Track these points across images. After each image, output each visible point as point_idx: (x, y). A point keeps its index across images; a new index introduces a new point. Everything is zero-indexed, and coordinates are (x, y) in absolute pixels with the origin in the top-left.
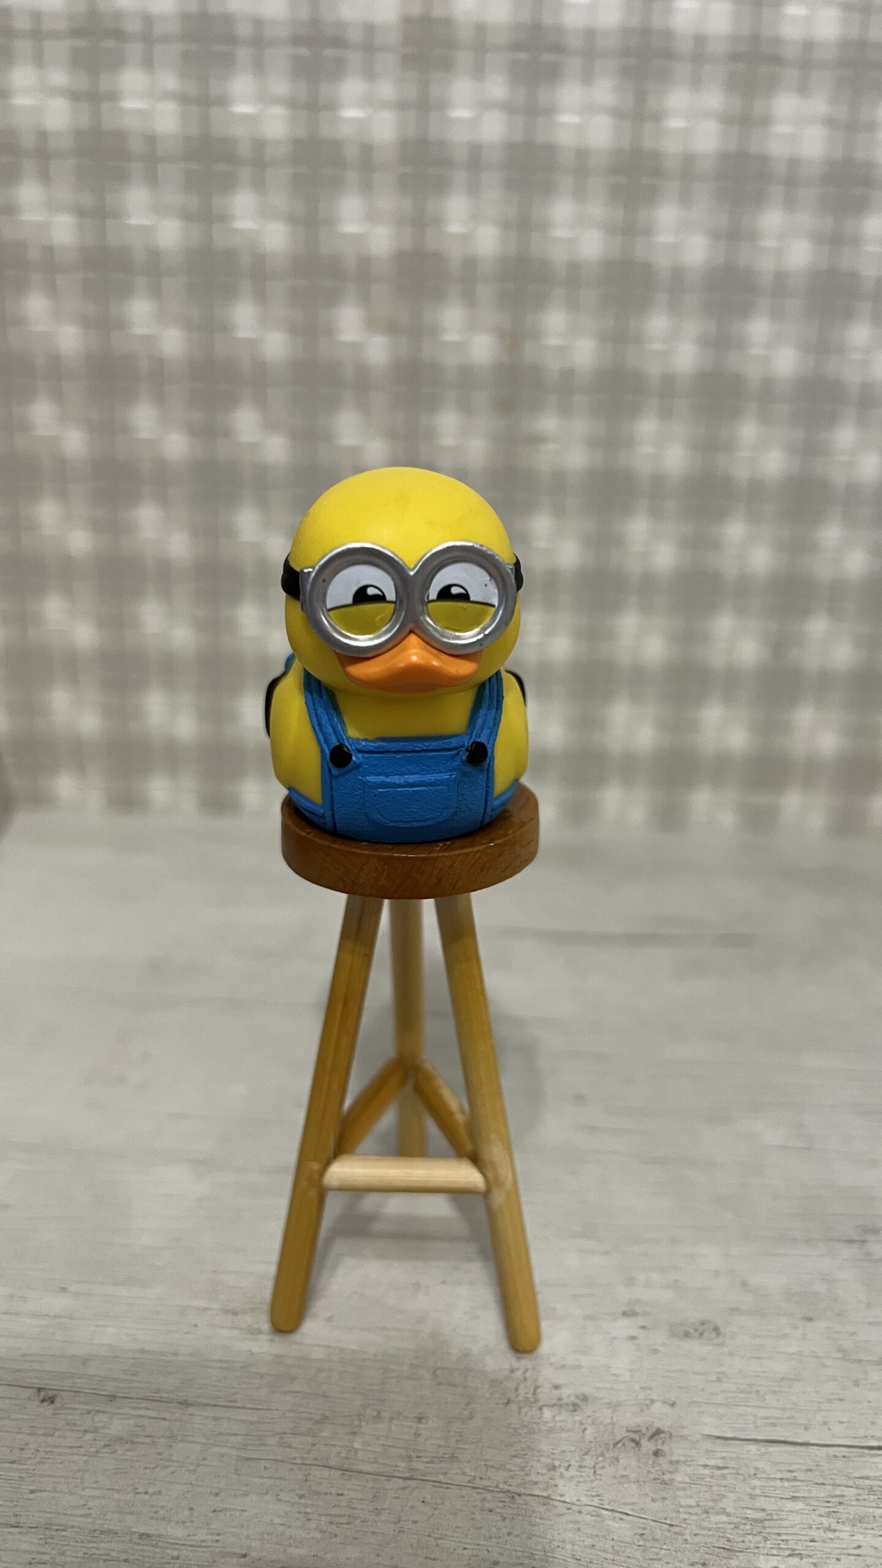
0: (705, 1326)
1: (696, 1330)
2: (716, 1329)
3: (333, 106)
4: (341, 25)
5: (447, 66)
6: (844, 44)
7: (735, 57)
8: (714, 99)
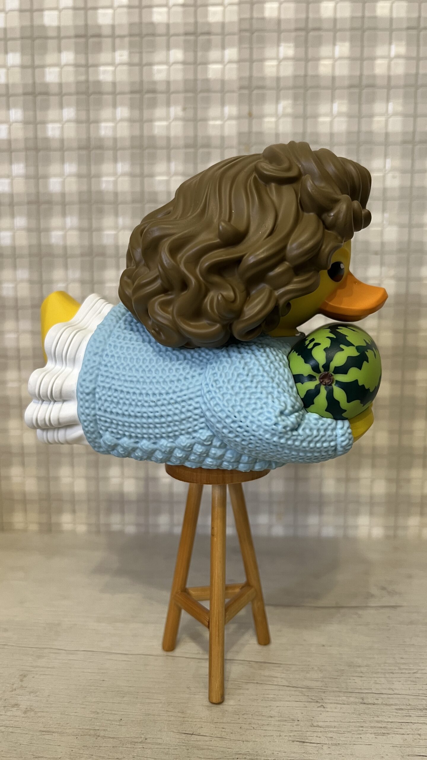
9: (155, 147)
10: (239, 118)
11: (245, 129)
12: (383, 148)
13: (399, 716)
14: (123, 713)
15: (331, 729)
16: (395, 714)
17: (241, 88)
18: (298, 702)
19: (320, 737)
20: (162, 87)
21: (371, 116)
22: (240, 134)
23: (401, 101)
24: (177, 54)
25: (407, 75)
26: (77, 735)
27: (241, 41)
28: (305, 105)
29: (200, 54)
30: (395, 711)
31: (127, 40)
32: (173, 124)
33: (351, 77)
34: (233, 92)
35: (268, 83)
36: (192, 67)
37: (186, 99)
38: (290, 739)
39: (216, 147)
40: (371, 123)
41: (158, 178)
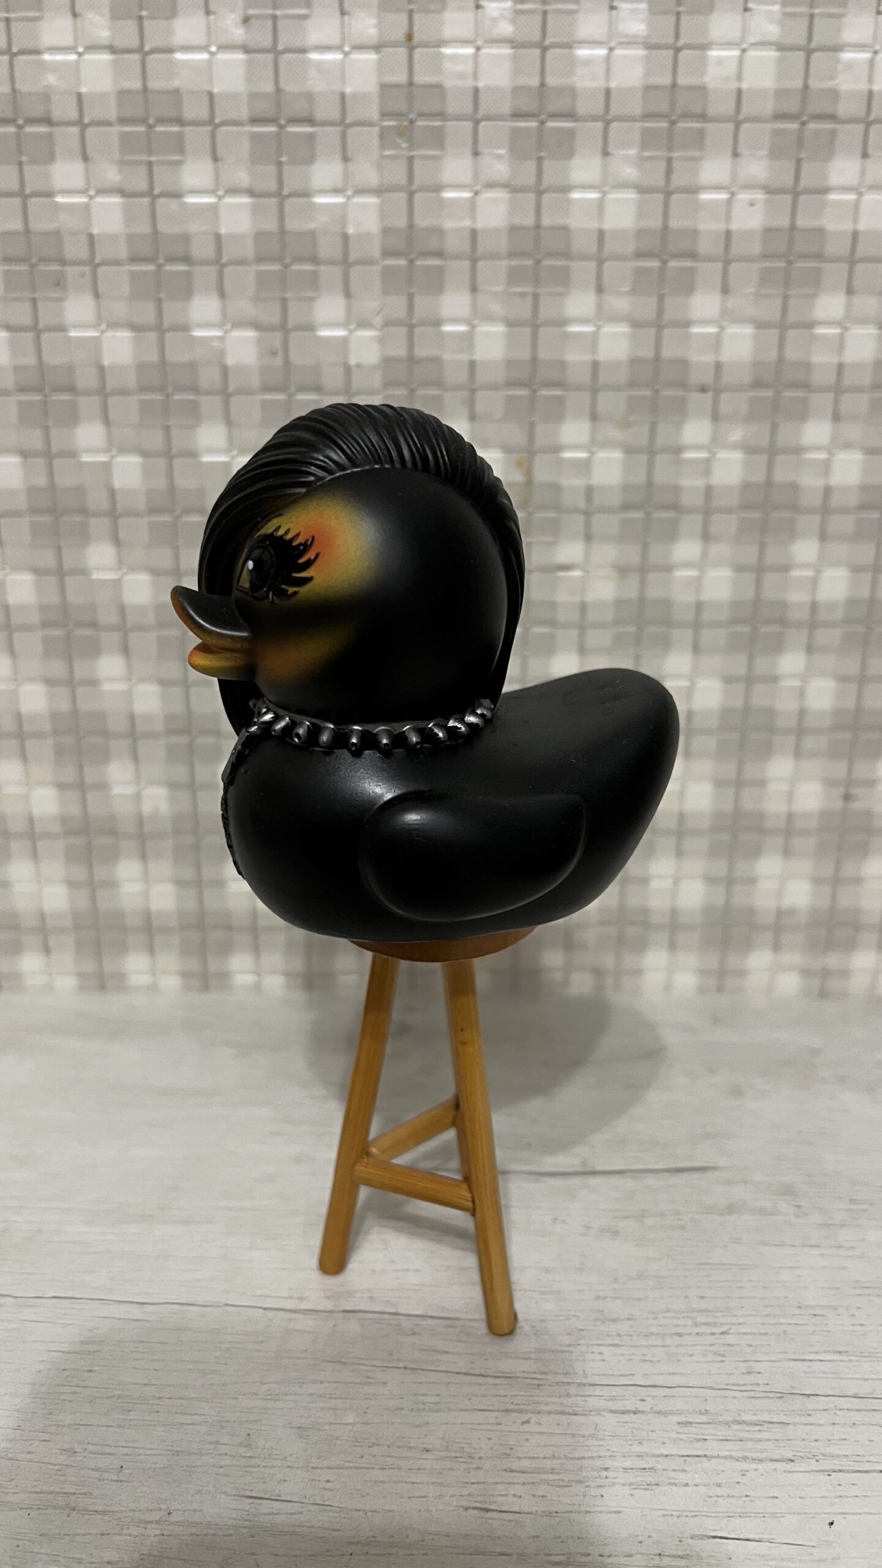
3: (306, 194)
4: (310, 97)
5: (438, 139)
7: (780, 116)
8: (757, 168)
9: (180, 121)
10: (380, 46)
11: (399, 76)
12: (728, 128)
13: (682, 1440)
14: (126, 1450)
15: (545, 1477)
16: (674, 1435)
18: (484, 1413)
19: (520, 1497)
21: (703, 46)
22: (385, 88)
26: (29, 1508)
28: (544, 14)
30: (677, 1428)
32: (223, 56)
38: (461, 1503)
39: (327, 124)
40: (704, 62)
41: (191, 200)
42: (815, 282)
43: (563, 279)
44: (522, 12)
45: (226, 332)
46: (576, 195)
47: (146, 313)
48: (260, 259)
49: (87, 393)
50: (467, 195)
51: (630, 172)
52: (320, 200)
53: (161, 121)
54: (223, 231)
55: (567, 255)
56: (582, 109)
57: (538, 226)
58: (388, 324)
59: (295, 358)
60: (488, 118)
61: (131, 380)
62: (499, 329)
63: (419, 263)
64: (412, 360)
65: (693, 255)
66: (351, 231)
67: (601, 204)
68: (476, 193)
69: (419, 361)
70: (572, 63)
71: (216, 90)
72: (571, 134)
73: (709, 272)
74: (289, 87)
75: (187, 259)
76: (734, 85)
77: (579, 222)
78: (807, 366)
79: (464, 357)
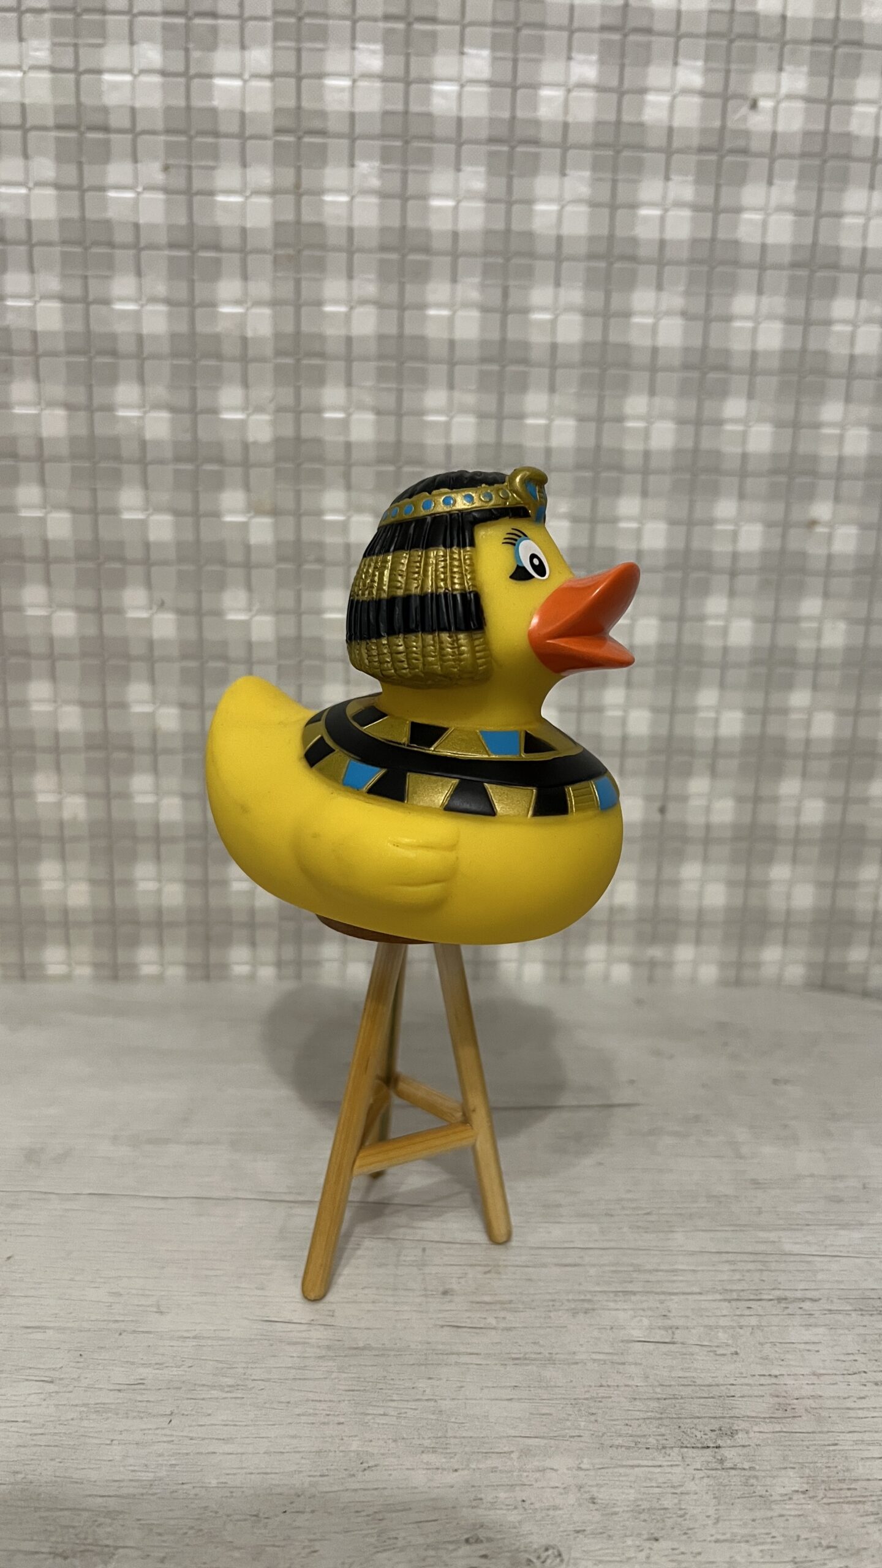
0: (550, 1552)
1: (539, 1558)
2: (560, 1555)
3: (212, 304)
4: (217, 230)
5: (320, 266)
6: (695, 242)
7: (591, 256)
8: (574, 295)
9: (111, 244)
10: (274, 192)
11: (289, 216)
12: (551, 264)
17: (278, 131)
20: (119, 120)
21: (529, 202)
22: (278, 225)
23: (587, 174)
24: (151, 54)
25: (598, 124)
27: (278, 33)
28: (405, 173)
29: (196, 54)
31: (47, 16)
32: (148, 195)
33: (492, 121)
34: (263, 137)
35: (333, 125)
36: (182, 80)
37: (170, 148)
39: (231, 250)
40: (530, 214)
41: (118, 306)
42: (624, 386)
43: (422, 380)
44: (388, 171)
45: (145, 413)
46: (432, 312)
47: (79, 395)
48: (175, 355)
49: (27, 459)
50: (343, 309)
51: (475, 295)
52: (225, 309)
53: (96, 243)
54: (145, 331)
55: (423, 358)
56: (437, 244)
57: (400, 336)
58: (279, 410)
59: (202, 435)
60: (362, 250)
61: (64, 450)
62: (370, 417)
63: (305, 362)
64: (298, 440)
65: (525, 361)
66: (250, 334)
67: (451, 320)
68: (351, 308)
69: (306, 441)
70: (426, 209)
71: (141, 221)
72: (427, 265)
73: (540, 374)
74: (200, 220)
75: (114, 353)
76: (553, 232)
77: (434, 332)
78: (620, 452)
79: (341, 439)
